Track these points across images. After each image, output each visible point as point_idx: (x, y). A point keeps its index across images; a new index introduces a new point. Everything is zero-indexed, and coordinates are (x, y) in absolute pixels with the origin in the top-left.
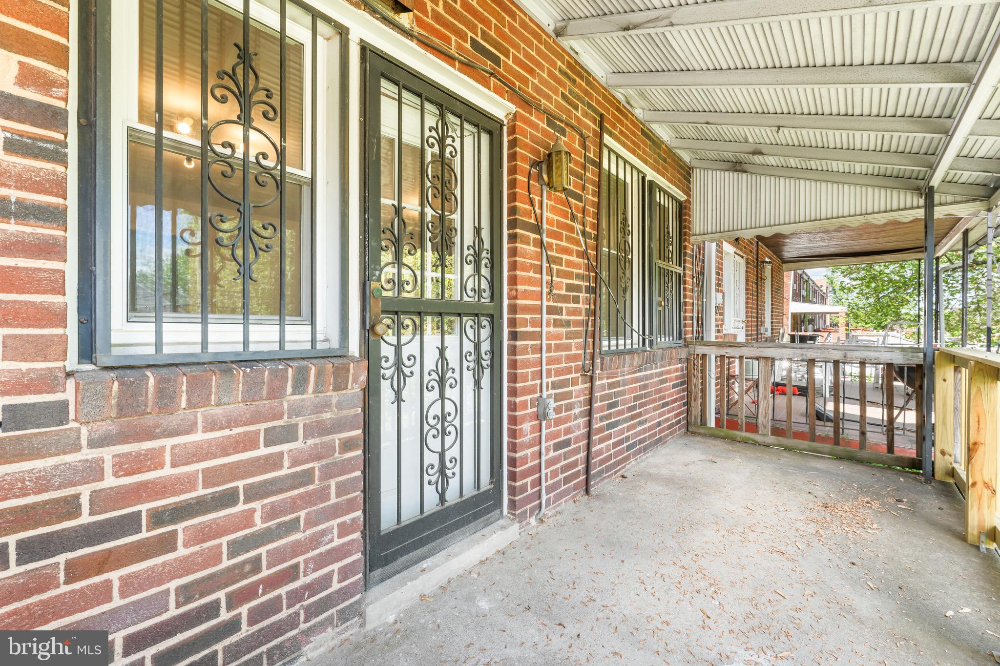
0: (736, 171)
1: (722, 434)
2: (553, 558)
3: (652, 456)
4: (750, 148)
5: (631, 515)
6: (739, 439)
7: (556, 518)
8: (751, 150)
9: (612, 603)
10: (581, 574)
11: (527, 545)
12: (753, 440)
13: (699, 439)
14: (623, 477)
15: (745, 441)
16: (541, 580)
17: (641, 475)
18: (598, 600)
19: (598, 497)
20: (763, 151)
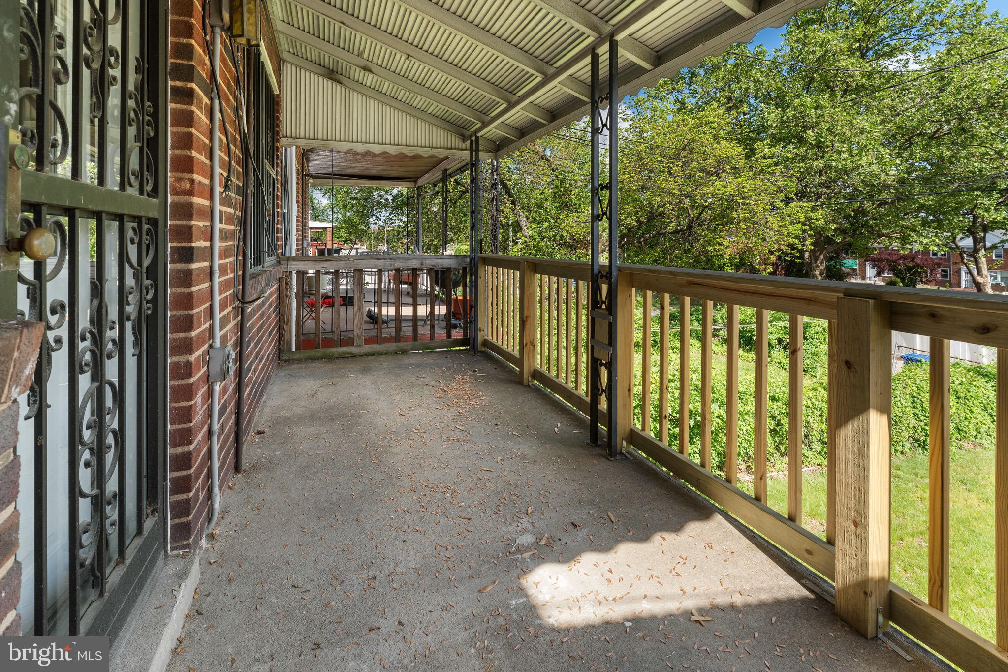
0: (331, 79)
1: (319, 354)
2: (279, 568)
3: (268, 398)
4: (363, 63)
5: (313, 469)
6: (336, 355)
7: (227, 521)
8: (362, 65)
9: (392, 566)
10: (331, 561)
11: (225, 578)
12: (349, 354)
13: (296, 366)
14: (260, 433)
15: (343, 357)
16: (293, 604)
17: (277, 423)
18: (377, 574)
19: (254, 468)
20: (372, 70)
